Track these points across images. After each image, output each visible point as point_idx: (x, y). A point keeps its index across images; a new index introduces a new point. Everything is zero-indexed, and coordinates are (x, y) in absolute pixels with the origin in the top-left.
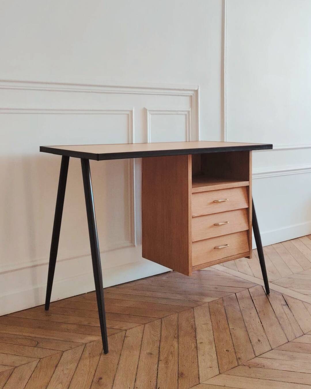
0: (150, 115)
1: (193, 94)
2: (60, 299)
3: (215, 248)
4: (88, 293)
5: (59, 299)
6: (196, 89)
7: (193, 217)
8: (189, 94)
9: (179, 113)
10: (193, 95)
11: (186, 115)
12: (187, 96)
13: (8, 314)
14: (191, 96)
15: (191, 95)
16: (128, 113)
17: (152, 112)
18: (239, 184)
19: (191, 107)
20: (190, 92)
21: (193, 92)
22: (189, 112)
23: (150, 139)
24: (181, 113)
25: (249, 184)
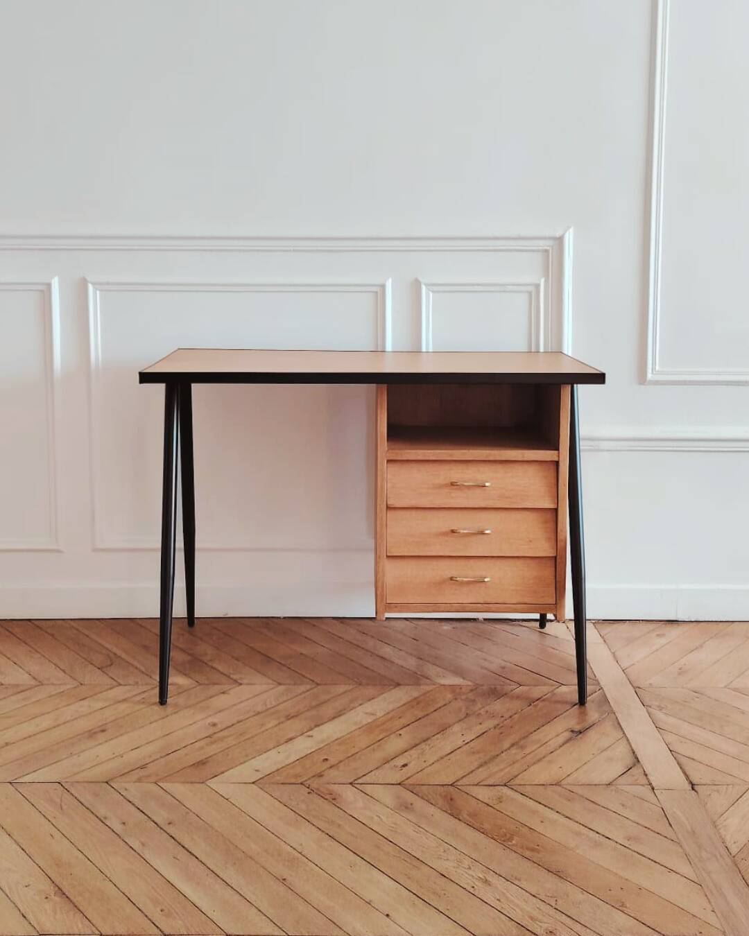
0: (431, 294)
1: (552, 247)
3: (451, 579)
4: (285, 618)
5: (227, 614)
6: (558, 234)
7: (388, 508)
8: (541, 246)
9: (510, 288)
10: (552, 249)
11: (530, 293)
12: (538, 251)
14: (546, 251)
15: (546, 248)
16: (375, 290)
17: (435, 288)
18: (526, 455)
19: (546, 275)
20: (541, 243)
21: (551, 243)
22: (537, 286)
23: (427, 344)
24: (515, 288)
25: (559, 457)
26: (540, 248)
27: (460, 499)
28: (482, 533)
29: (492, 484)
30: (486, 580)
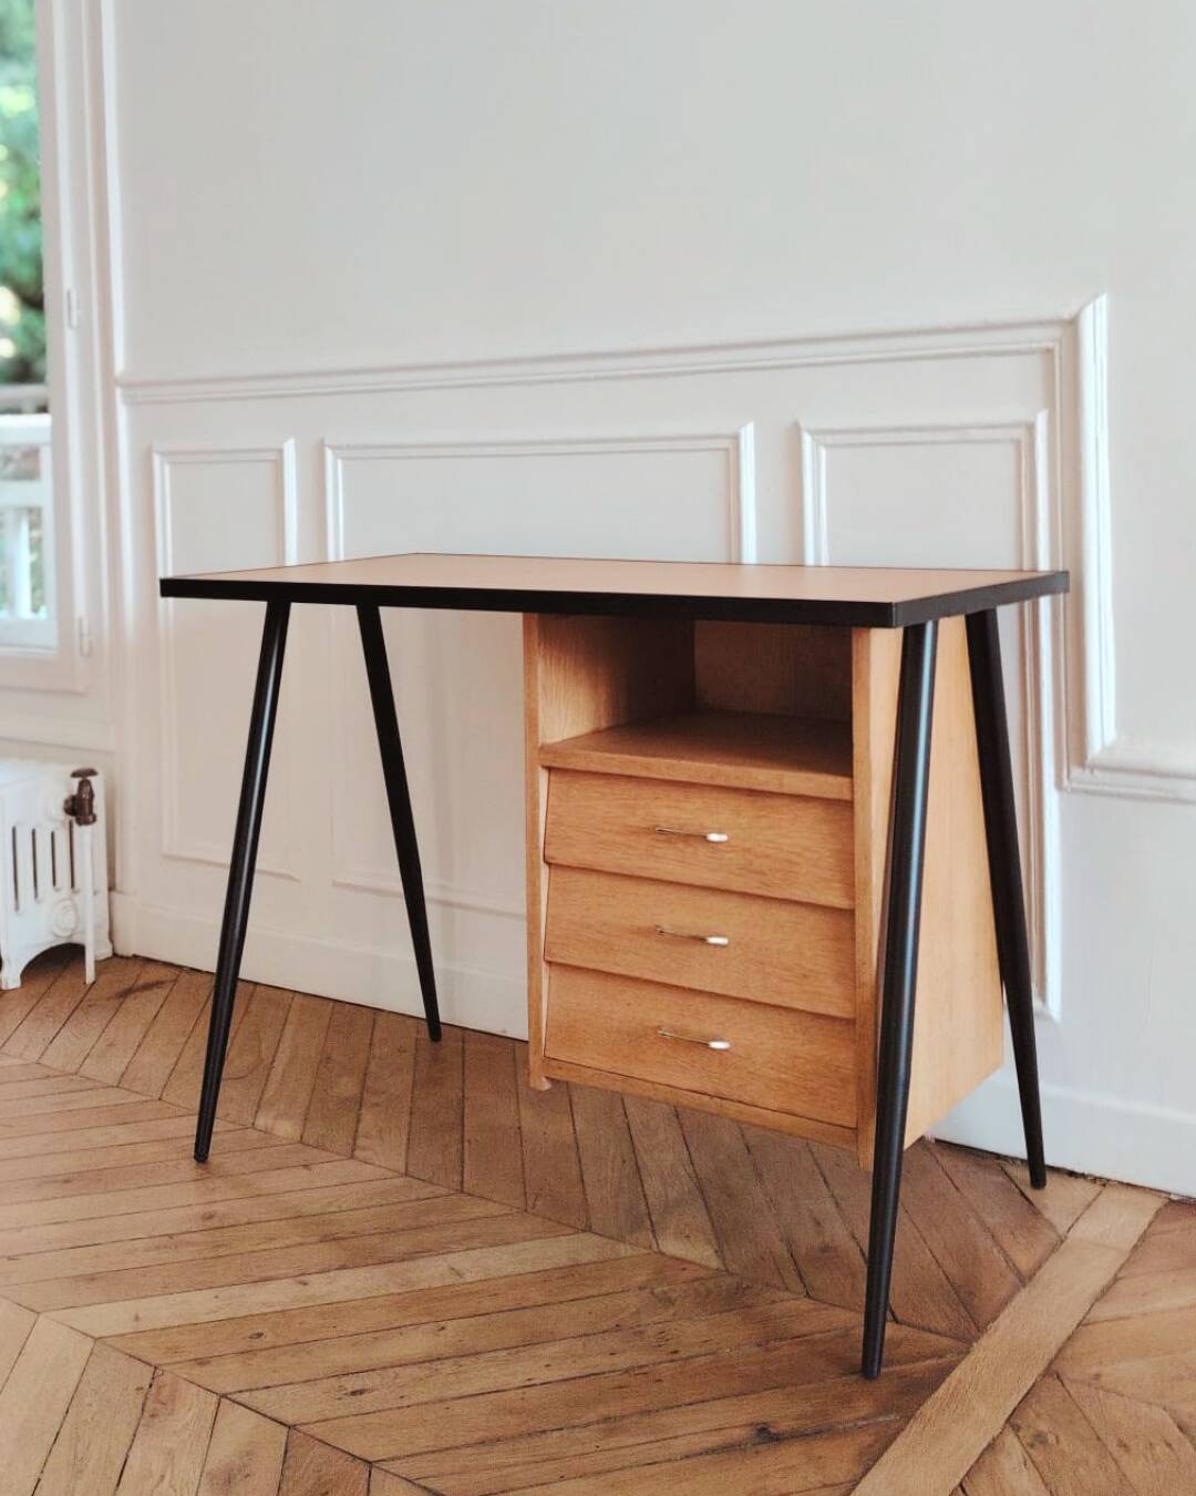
0: (823, 452)
1: (1058, 340)
2: (509, 1035)
6: (1066, 315)
7: (549, 863)
8: (1034, 341)
9: (976, 433)
10: (1059, 346)
11: (1018, 443)
12: (1031, 352)
13: (382, 1010)
14: (1049, 351)
15: (1050, 345)
16: (725, 446)
17: (829, 439)
18: (785, 781)
19: (1050, 403)
20: (1035, 333)
21: (1056, 332)
22: (1031, 428)
23: (817, 550)
24: (989, 434)
25: (853, 792)
26: (1035, 345)
27: (669, 862)
28: (703, 940)
29: (730, 838)
30: (715, 1045)
